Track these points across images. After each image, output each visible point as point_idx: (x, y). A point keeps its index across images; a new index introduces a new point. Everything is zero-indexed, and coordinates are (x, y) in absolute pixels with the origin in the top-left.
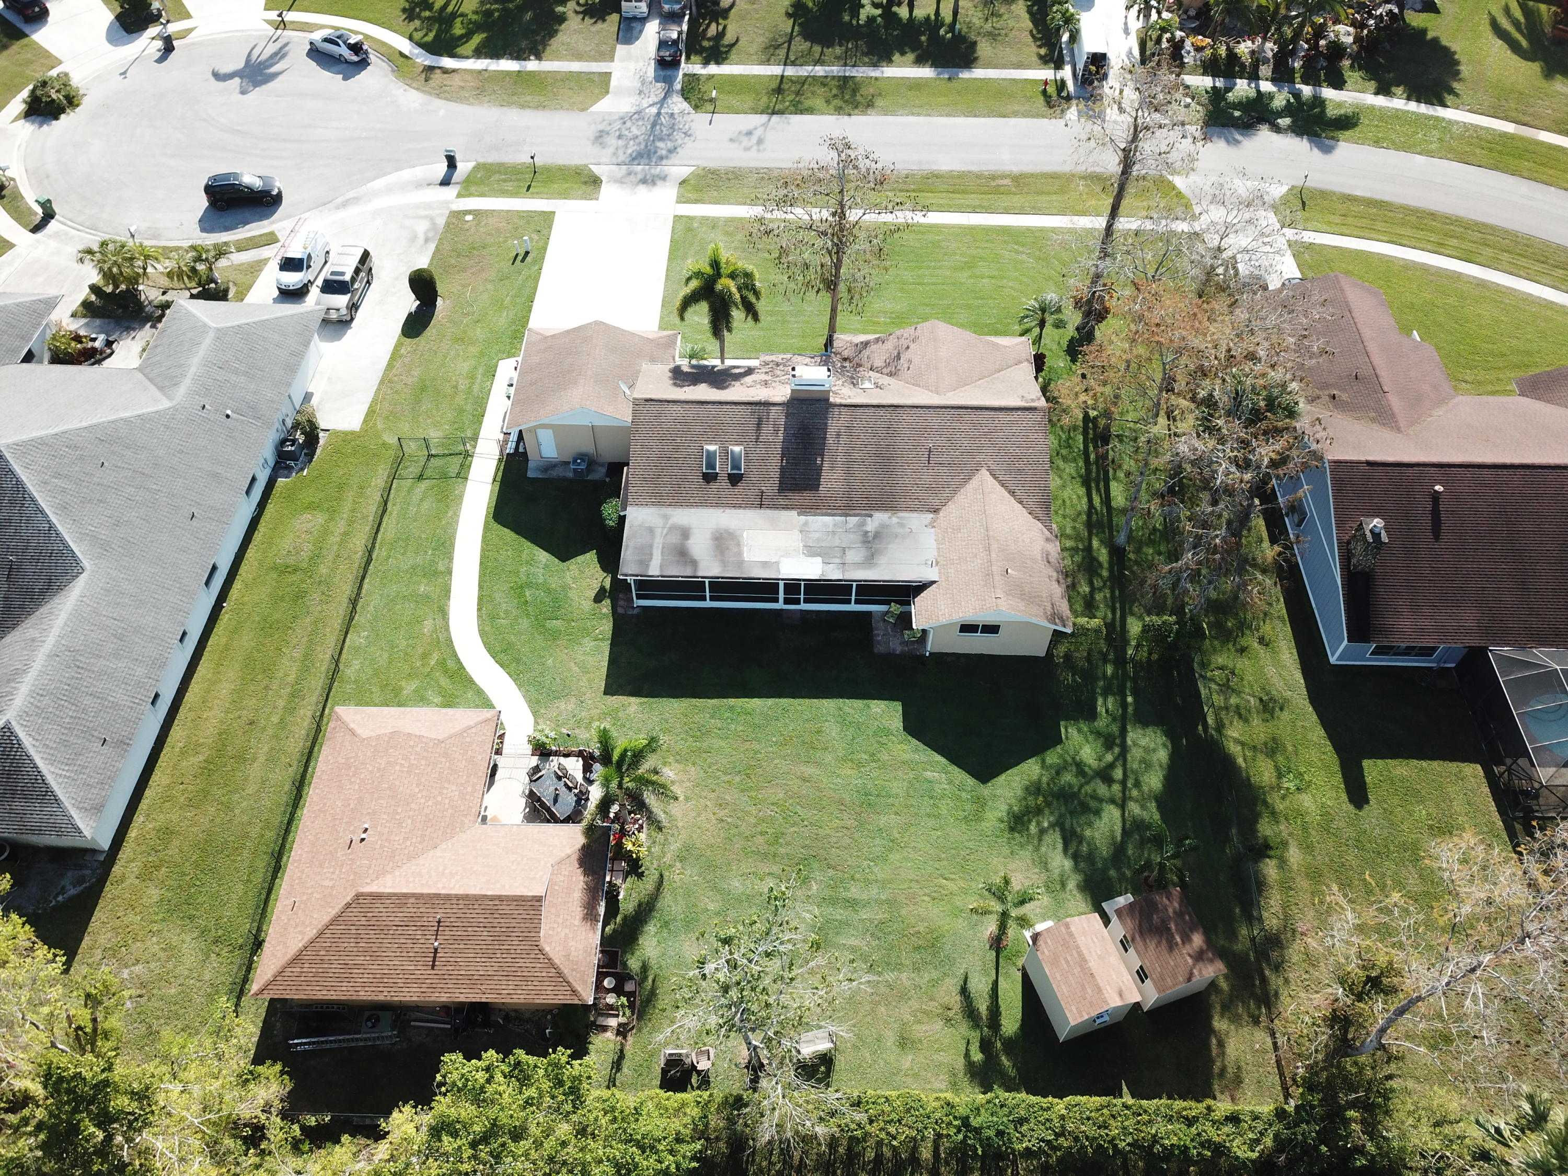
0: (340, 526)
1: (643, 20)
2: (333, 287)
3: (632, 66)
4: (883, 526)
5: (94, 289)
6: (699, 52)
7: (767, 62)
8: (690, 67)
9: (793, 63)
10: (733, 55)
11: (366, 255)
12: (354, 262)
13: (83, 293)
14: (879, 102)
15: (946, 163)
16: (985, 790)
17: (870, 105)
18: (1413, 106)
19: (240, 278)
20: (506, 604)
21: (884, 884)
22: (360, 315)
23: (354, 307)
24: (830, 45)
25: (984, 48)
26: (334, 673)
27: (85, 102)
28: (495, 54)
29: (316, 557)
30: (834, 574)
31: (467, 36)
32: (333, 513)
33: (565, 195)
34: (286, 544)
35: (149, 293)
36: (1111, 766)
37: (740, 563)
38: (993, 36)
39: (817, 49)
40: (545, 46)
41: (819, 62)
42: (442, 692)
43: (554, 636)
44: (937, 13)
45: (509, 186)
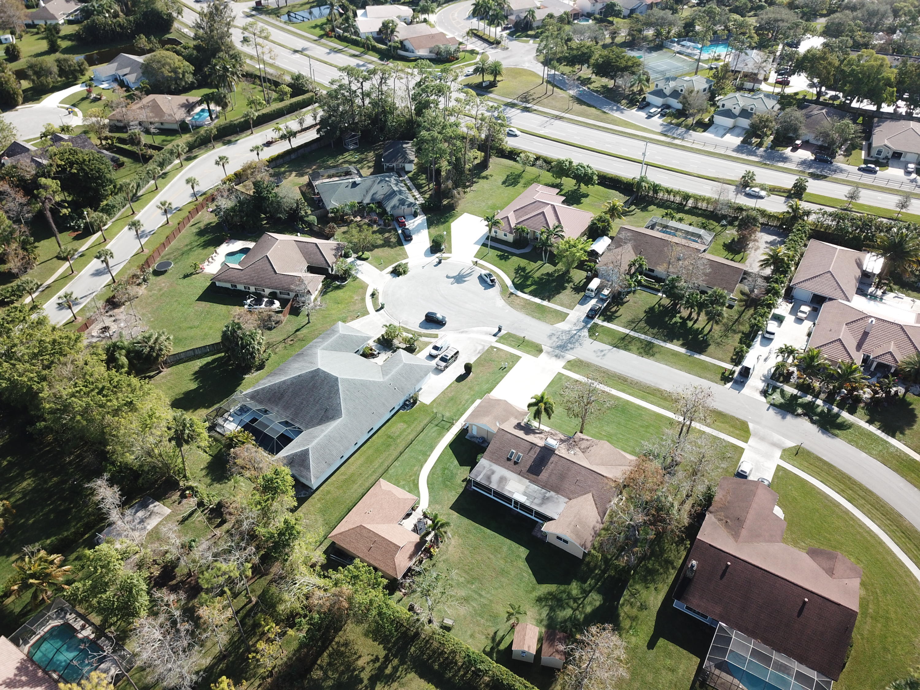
0: (409, 430)
1: (592, 298)
2: (443, 359)
3: (578, 314)
4: (552, 497)
5: (383, 336)
6: (604, 316)
7: (626, 327)
8: (598, 320)
9: (635, 331)
10: (615, 321)
11: (458, 352)
12: (453, 354)
13: (379, 336)
14: (657, 356)
15: (666, 386)
16: (538, 586)
17: (653, 355)
18: (879, 433)
19: (422, 346)
20: (439, 471)
21: (493, 595)
22: (447, 370)
23: (446, 367)
24: (653, 328)
25: (712, 348)
26: (386, 471)
27: (409, 274)
28: (535, 296)
29: (399, 436)
30: (528, 504)
31: (530, 285)
32: (409, 426)
33: (528, 353)
34: (393, 430)
35: (396, 342)
36: (579, 599)
37: (503, 488)
38: (718, 344)
39: (648, 328)
40: (554, 296)
41: (645, 333)
42: (410, 488)
43: (446, 486)
44: (703, 328)
45: (513, 343)
